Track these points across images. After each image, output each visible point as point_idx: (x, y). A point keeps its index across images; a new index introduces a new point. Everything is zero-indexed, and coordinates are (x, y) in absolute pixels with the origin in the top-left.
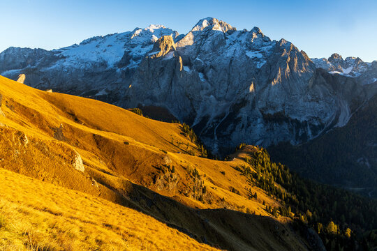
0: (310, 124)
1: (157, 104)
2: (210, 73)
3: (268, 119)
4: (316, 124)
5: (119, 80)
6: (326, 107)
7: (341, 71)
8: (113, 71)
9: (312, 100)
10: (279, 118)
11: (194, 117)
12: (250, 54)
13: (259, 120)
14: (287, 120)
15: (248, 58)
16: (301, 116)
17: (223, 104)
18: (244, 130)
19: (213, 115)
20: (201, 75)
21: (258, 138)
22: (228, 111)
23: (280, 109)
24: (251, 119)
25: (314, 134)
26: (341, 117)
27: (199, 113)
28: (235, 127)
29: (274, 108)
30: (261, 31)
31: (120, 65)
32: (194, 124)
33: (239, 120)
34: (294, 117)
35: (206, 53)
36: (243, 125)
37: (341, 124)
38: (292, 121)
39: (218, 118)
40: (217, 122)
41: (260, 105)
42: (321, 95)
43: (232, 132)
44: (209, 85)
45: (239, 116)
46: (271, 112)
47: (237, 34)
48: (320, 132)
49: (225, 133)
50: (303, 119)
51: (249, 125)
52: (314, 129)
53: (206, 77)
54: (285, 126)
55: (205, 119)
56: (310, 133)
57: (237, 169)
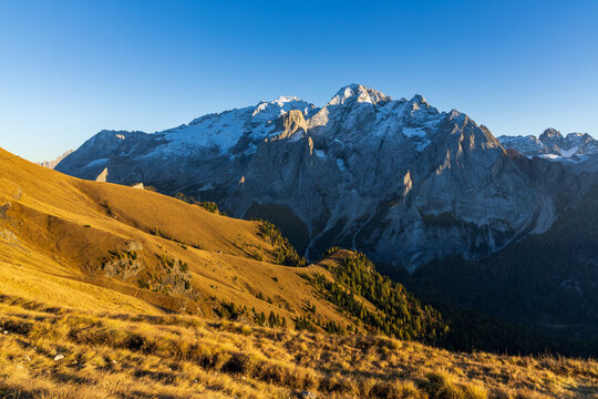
0: (493, 230)
1: (278, 202)
2: (352, 159)
3: (429, 222)
4: (503, 229)
5: (232, 171)
6: (518, 204)
7: (560, 154)
8: (226, 158)
9: (496, 195)
10: (447, 221)
11: (328, 219)
12: (409, 132)
13: (417, 224)
14: (458, 223)
15: (405, 137)
16: (479, 218)
17: (369, 201)
18: (394, 237)
19: (353, 216)
20: (340, 163)
21: (414, 248)
22: (373, 211)
23: (448, 209)
24: (405, 222)
25: (498, 244)
26: (541, 219)
27: (335, 214)
28: (381, 232)
29: (439, 206)
30: (424, 100)
31: (235, 150)
32: (326, 229)
33: (388, 223)
34: (468, 220)
35: (349, 131)
36: (394, 231)
37: (539, 230)
38: (466, 225)
39: (358, 220)
40: (358, 226)
41: (419, 202)
42: (511, 188)
43: (376, 240)
44: (351, 176)
45: (388, 217)
46: (435, 212)
47: (392, 105)
48: (508, 242)
49: (367, 242)
50: (482, 222)
51: (402, 231)
52: (499, 237)
53: (346, 165)
54: (456, 232)
55: (341, 223)
56: (492, 242)
57: (304, 276)
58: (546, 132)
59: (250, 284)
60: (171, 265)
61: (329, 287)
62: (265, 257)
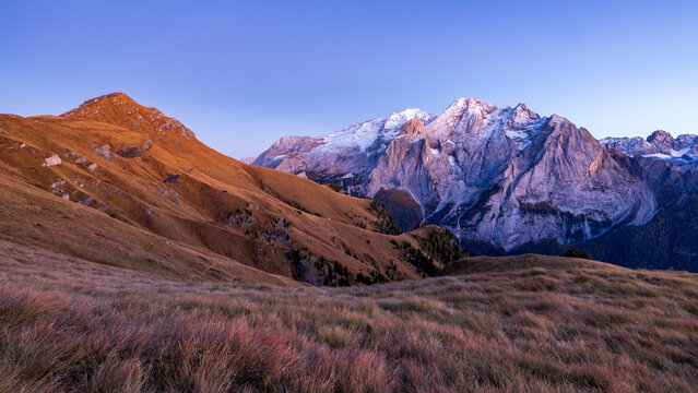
0: (589, 220)
1: (400, 188)
2: (461, 155)
3: (525, 209)
4: (599, 219)
6: (616, 198)
7: (669, 154)
8: (364, 155)
9: (594, 189)
10: (543, 209)
11: (438, 203)
12: (511, 134)
13: (515, 211)
14: (554, 212)
15: (508, 138)
16: (575, 208)
17: (475, 190)
18: (495, 219)
19: (459, 202)
20: (451, 159)
21: (512, 231)
22: (476, 198)
23: (544, 199)
24: (505, 209)
25: (593, 232)
26: (641, 213)
27: (444, 199)
28: (482, 216)
29: (537, 197)
30: (528, 107)
31: (369, 149)
32: (437, 211)
33: (489, 208)
34: (564, 209)
35: (460, 134)
36: (494, 216)
37: (638, 221)
38: (562, 214)
39: (463, 205)
40: (463, 210)
41: (518, 192)
42: (610, 183)
43: (478, 221)
44: (459, 169)
45: (490, 203)
46: (532, 201)
47: (498, 112)
48: (604, 231)
49: (469, 223)
50: (578, 212)
51: (501, 215)
52: (595, 226)
53: (457, 161)
54: (552, 219)
55: (448, 206)
56: (588, 230)
57: (394, 242)
58: (655, 134)
59: (347, 243)
60: (277, 222)
61: (412, 251)
62: (369, 226)
